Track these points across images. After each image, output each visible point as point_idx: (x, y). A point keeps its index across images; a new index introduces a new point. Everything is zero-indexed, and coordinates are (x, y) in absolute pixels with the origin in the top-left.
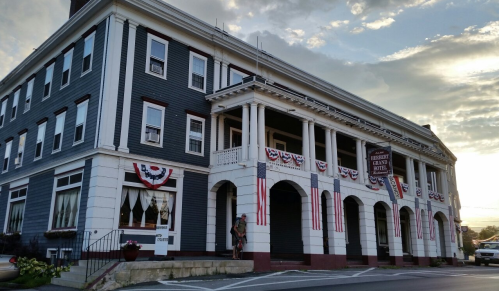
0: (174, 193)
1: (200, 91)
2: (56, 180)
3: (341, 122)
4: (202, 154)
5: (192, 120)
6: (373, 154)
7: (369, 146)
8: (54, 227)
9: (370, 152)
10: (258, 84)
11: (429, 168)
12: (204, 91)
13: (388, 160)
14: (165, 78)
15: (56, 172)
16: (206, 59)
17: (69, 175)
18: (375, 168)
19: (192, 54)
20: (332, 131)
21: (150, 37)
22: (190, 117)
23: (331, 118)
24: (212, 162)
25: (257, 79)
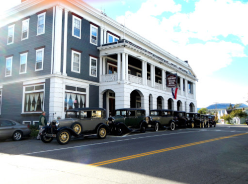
0: (85, 95)
1: (95, 44)
2: (24, 88)
3: (157, 61)
4: (96, 76)
5: (92, 60)
6: (169, 77)
7: (167, 73)
8: (25, 111)
9: (168, 76)
10: (126, 44)
11: (189, 82)
12: (97, 45)
13: (176, 80)
14: (80, 38)
15: (24, 84)
16: (97, 28)
17: (34, 86)
18: (169, 83)
19: (91, 25)
20: (153, 66)
21: (74, 17)
22: (91, 58)
23: (154, 59)
24: (100, 80)
25: (125, 42)
